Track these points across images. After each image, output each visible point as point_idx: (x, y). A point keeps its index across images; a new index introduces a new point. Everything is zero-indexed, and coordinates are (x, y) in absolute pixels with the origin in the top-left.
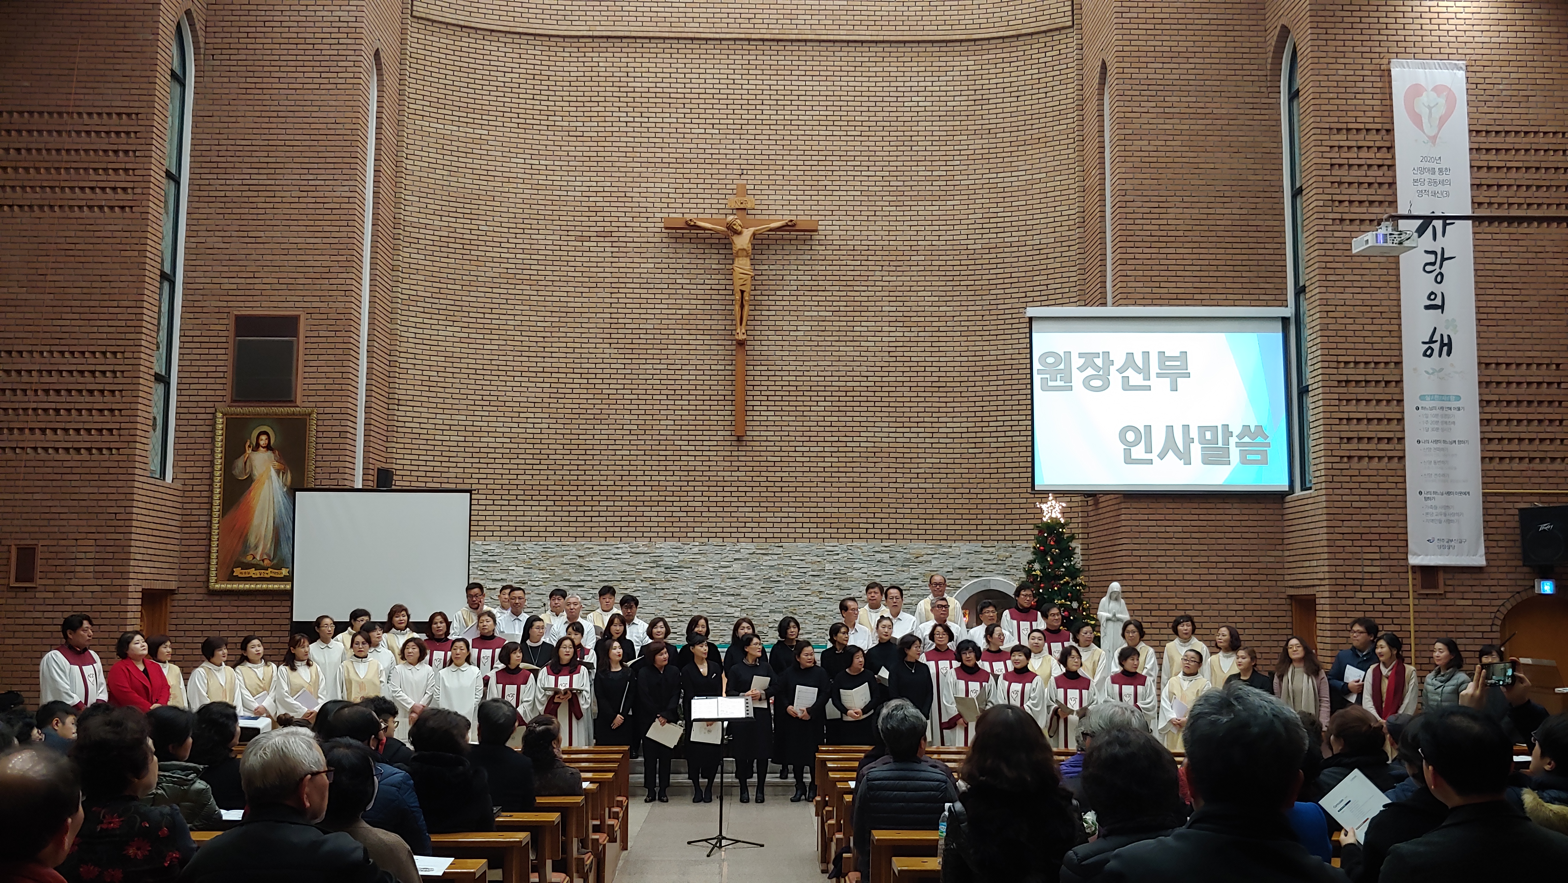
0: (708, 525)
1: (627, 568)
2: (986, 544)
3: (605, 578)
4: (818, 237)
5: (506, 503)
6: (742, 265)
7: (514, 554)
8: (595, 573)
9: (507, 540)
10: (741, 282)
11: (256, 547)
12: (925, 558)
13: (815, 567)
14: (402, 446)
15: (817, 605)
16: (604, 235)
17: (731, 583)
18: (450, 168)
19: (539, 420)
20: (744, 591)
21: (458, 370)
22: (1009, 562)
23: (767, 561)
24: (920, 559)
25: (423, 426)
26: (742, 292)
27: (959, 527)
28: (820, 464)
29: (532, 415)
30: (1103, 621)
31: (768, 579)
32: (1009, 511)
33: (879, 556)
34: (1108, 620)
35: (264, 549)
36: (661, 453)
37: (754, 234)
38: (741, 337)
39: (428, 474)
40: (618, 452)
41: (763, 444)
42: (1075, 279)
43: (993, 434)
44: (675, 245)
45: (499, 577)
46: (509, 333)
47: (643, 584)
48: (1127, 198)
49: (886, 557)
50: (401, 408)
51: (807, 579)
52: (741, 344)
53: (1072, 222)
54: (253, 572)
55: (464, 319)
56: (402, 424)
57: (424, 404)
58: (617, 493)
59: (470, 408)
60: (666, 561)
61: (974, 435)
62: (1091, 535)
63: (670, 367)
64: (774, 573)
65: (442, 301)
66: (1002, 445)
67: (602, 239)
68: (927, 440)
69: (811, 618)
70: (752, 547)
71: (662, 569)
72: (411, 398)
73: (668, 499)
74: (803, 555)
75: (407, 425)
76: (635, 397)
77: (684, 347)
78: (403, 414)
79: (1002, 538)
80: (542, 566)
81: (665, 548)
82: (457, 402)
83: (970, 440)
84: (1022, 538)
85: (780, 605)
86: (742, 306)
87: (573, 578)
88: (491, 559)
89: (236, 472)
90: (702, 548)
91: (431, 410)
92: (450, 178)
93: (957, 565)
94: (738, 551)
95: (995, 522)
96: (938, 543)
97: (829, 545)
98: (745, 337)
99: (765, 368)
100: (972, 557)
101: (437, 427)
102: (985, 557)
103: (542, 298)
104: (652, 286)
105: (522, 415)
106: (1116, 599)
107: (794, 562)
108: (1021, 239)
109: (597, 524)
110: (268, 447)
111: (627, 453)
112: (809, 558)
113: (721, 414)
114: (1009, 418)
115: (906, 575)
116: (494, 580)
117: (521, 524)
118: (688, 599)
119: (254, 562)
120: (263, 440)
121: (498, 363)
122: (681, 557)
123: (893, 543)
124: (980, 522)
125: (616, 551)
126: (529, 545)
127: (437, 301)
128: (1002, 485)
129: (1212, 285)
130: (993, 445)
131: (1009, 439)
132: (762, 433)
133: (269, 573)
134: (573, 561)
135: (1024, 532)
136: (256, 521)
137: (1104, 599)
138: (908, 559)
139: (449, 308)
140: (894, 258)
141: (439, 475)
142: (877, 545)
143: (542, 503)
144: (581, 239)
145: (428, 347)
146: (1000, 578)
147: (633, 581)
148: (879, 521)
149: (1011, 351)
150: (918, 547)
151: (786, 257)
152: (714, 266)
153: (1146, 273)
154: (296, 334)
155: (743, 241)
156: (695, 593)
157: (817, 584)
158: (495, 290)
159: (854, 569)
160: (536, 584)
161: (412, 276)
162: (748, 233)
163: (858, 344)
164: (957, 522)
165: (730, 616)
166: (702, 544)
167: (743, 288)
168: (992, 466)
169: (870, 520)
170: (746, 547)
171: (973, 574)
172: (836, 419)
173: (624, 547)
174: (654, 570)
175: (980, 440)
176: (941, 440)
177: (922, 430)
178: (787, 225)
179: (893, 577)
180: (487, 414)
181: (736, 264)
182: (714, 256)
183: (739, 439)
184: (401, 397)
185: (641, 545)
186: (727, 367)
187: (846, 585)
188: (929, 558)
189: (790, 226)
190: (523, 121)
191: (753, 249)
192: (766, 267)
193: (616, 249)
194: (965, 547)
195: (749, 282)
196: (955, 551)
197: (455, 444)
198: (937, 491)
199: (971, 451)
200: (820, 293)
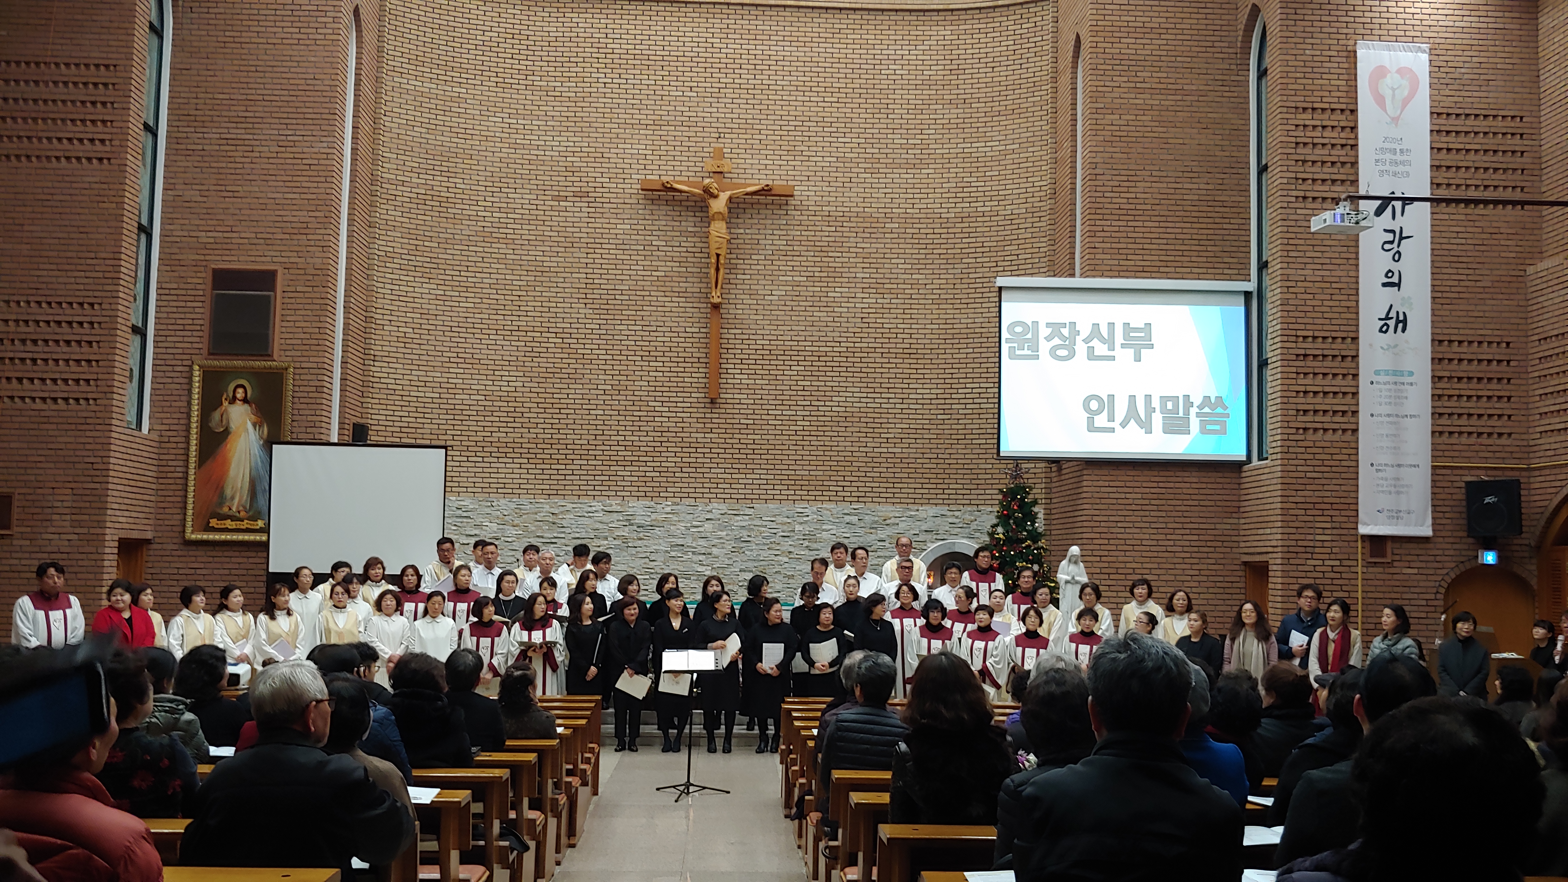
0: (680, 485)
1: (600, 526)
2: (953, 507)
3: (577, 535)
4: (794, 202)
5: (480, 459)
6: (718, 229)
7: (488, 510)
8: (568, 530)
9: (481, 496)
10: (717, 245)
11: (233, 498)
12: (893, 521)
13: (785, 528)
14: (377, 401)
15: (786, 565)
16: (581, 195)
17: (702, 542)
18: (428, 126)
19: (514, 379)
20: (715, 551)
21: (433, 327)
22: (974, 526)
23: (739, 521)
24: (888, 522)
25: (398, 382)
26: (718, 255)
27: (926, 491)
28: (792, 428)
29: (507, 373)
30: (1062, 584)
31: (738, 539)
32: (975, 476)
33: (847, 519)
34: (1067, 582)
35: (240, 501)
36: (635, 413)
37: (730, 198)
38: (716, 300)
39: (403, 430)
40: (592, 412)
41: (736, 406)
42: (1045, 249)
43: (962, 401)
44: (651, 207)
45: (472, 533)
46: (484, 291)
47: (616, 542)
48: (1097, 171)
49: (854, 519)
50: (376, 364)
51: (777, 539)
52: (716, 307)
53: (1044, 194)
54: (229, 524)
55: (440, 277)
56: (378, 380)
57: (400, 361)
58: (591, 452)
59: (445, 365)
60: (638, 520)
61: (943, 401)
62: (1054, 501)
63: (645, 328)
64: (745, 533)
65: (418, 258)
66: (970, 411)
67: (578, 199)
68: (898, 406)
69: (780, 577)
70: (724, 507)
71: (635, 528)
72: (386, 354)
73: (641, 459)
74: (775, 516)
75: (383, 380)
76: (610, 357)
77: (659, 309)
78: (379, 369)
79: (968, 502)
80: (516, 522)
81: (638, 508)
82: (432, 358)
83: (940, 407)
84: (987, 502)
85: (750, 565)
86: (717, 270)
87: (546, 535)
88: (465, 514)
89: (213, 424)
90: (674, 507)
91: (406, 367)
92: (427, 136)
93: (923, 528)
94: (710, 511)
95: (961, 486)
96: (905, 506)
97: (799, 507)
98: (719, 300)
99: (740, 331)
100: (938, 521)
101: (413, 383)
102: (950, 520)
103: (518, 257)
104: (627, 247)
105: (496, 373)
106: (1076, 563)
107: (764, 523)
108: (994, 208)
109: (570, 483)
110: (245, 400)
111: (601, 412)
112: (779, 519)
113: (696, 377)
114: (977, 385)
115: (873, 537)
116: (467, 535)
117: (495, 480)
118: (660, 558)
119: (230, 513)
120: (240, 394)
121: (473, 320)
122: (653, 516)
123: (862, 505)
124: (946, 486)
125: (590, 509)
126: (503, 501)
127: (413, 258)
128: (969, 451)
129: (1177, 258)
130: (961, 412)
131: (977, 406)
132: (736, 396)
133: (245, 524)
134: (547, 519)
135: (989, 497)
136: (232, 472)
137: (1063, 563)
138: (876, 522)
139: (426, 265)
140: (868, 225)
141: (413, 430)
142: (847, 508)
143: (516, 460)
144: (558, 198)
145: (404, 304)
146: (964, 541)
147: (606, 538)
148: (848, 484)
149: (981, 320)
150: (887, 510)
151: (761, 221)
152: (690, 229)
153: (1114, 245)
154: (273, 288)
155: (719, 205)
156: (667, 552)
157: (786, 545)
158: (471, 248)
159: (824, 530)
160: (510, 540)
161: (389, 233)
162: (724, 197)
163: (831, 309)
164: (925, 486)
165: (699, 574)
166: (675, 504)
167: (719, 252)
168: (960, 432)
169: (840, 483)
170: (718, 508)
171: (939, 537)
172: (809, 383)
173: (597, 505)
174: (626, 529)
175: (949, 407)
176: (912, 406)
177: (893, 396)
178: (763, 190)
179: (861, 539)
180: (462, 371)
181: (712, 227)
182: (690, 219)
183: (713, 401)
184: (377, 353)
185: (615, 504)
186: (702, 330)
187: (815, 546)
188: (897, 520)
189: (766, 191)
190: (501, 80)
191: (730, 212)
192: (742, 231)
193: (593, 210)
194: (932, 511)
195: (725, 246)
196: (921, 514)
197: (430, 400)
198: (906, 456)
199: (939, 417)
200: (795, 258)
